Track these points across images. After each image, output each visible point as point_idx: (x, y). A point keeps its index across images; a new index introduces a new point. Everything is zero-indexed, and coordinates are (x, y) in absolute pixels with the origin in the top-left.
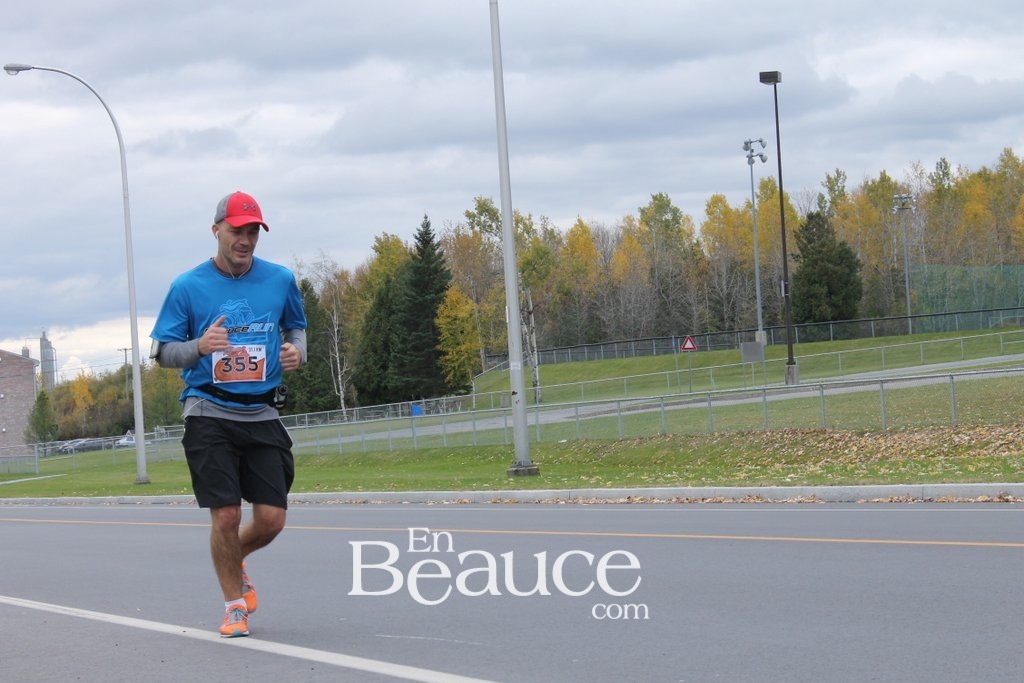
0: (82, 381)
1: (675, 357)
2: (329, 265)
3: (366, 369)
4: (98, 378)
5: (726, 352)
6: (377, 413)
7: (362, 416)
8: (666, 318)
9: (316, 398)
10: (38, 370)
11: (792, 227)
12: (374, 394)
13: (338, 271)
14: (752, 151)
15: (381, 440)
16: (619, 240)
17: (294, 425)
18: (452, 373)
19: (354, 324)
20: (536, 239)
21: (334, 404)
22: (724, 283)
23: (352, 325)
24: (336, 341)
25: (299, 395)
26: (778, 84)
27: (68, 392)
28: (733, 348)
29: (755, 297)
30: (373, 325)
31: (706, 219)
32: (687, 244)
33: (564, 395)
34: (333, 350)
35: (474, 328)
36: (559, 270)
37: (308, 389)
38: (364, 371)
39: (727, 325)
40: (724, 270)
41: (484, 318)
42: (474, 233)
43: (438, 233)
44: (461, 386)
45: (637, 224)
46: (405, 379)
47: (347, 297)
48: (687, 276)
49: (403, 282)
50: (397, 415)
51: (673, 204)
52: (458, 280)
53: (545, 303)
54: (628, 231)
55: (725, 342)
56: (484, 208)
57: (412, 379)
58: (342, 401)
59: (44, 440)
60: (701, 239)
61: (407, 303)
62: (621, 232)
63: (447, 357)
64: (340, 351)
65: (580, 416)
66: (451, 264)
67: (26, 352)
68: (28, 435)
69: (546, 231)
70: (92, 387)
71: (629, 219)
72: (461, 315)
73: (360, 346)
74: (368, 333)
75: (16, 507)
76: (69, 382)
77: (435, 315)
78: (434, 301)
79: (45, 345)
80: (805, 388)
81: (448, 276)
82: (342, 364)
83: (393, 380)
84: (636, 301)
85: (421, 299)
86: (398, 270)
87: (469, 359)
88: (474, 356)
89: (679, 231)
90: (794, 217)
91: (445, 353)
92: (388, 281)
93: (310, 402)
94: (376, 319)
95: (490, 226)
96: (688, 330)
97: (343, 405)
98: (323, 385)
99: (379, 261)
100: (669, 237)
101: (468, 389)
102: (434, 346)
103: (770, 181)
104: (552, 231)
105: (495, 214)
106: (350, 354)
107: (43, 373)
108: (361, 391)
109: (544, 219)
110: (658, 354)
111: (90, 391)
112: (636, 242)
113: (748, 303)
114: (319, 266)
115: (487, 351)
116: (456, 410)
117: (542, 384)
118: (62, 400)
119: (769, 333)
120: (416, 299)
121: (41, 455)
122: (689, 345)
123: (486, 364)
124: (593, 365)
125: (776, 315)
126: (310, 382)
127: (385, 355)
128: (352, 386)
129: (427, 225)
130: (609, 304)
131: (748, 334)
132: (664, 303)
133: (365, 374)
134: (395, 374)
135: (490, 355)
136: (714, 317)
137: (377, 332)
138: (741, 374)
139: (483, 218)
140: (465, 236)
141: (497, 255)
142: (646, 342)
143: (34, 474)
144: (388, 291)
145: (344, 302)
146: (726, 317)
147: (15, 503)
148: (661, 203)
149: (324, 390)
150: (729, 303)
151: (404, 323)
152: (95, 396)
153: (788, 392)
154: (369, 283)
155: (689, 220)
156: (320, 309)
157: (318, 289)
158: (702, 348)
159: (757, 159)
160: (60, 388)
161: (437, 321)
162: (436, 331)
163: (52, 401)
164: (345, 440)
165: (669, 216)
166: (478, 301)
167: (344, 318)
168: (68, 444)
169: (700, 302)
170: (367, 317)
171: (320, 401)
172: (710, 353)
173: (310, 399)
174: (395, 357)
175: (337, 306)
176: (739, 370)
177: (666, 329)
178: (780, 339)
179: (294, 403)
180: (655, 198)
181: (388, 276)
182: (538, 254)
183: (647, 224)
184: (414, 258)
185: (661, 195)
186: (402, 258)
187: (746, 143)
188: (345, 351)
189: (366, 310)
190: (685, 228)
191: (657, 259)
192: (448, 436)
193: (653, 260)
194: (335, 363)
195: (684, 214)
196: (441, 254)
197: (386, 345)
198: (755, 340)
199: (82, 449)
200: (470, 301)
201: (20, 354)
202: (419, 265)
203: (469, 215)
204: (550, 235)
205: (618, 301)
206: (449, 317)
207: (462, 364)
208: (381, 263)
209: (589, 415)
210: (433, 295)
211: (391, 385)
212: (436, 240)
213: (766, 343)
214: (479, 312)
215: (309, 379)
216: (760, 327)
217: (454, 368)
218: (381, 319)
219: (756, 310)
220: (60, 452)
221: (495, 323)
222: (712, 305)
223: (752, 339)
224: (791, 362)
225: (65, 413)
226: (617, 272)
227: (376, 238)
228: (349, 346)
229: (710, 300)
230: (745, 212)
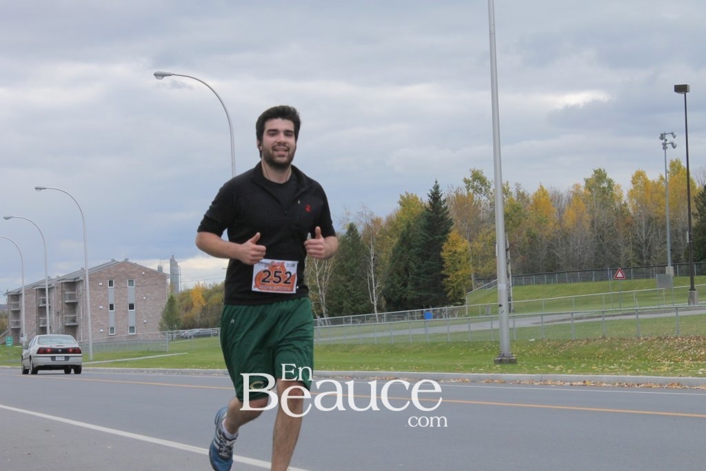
0: (197, 289)
1: (609, 283)
2: (368, 213)
3: (393, 286)
4: (209, 288)
5: (645, 280)
6: (399, 317)
7: (389, 318)
8: (602, 256)
9: (357, 305)
10: (169, 281)
11: (694, 194)
12: (397, 303)
13: (374, 218)
14: (666, 140)
15: (403, 336)
16: (570, 201)
17: (342, 323)
18: (452, 290)
19: (385, 254)
20: (512, 199)
21: (370, 310)
22: (644, 232)
23: (383, 256)
24: (372, 266)
25: (345, 303)
26: (687, 94)
27: (188, 297)
28: (649, 278)
29: (665, 243)
30: (397, 256)
31: (631, 187)
32: (617, 204)
33: (530, 307)
34: (370, 272)
35: (468, 259)
36: (527, 221)
37: (352, 299)
38: (390, 288)
39: (645, 261)
40: (644, 223)
41: (475, 252)
42: (469, 193)
43: (444, 194)
44: (458, 299)
45: (582, 190)
46: (419, 294)
47: (381, 236)
48: (618, 227)
49: (419, 227)
50: (413, 318)
51: (609, 176)
52: (457, 226)
53: (517, 243)
54: (576, 194)
55: (643, 274)
56: (477, 176)
57: (424, 294)
58: (375, 308)
59: (172, 329)
60: (628, 201)
61: (422, 241)
62: (571, 195)
63: (449, 279)
64: (375, 273)
65: (545, 323)
66: (452, 215)
67: (160, 268)
68: (161, 325)
69: (519, 193)
70: (204, 294)
71: (577, 186)
72: (459, 250)
73: (388, 270)
74: (394, 261)
75: (154, 374)
76: (189, 290)
77: (441, 250)
78: (440, 240)
79: (173, 264)
80: (700, 308)
81: (451, 223)
82: (376, 282)
83: (411, 293)
84: (581, 243)
85: (431, 239)
86: (415, 218)
87: (464, 281)
88: (468, 279)
89: (612, 195)
90: (695, 187)
91: (447, 277)
92: (409, 226)
93: (353, 308)
94: (400, 252)
95: (481, 189)
96: (617, 264)
97: (376, 311)
98: (362, 296)
99: (403, 211)
100: (605, 199)
101: (463, 302)
102: (440, 271)
103: (677, 161)
104: (523, 193)
105: (484, 181)
106: (381, 275)
107: (172, 283)
108: (389, 301)
109: (518, 185)
110: (596, 281)
111: (203, 296)
112: (581, 203)
113: (660, 246)
114: (361, 214)
115: (476, 275)
116: (454, 316)
117: (515, 299)
118: (184, 302)
119: (675, 269)
120: (428, 239)
121: (170, 339)
122: (620, 275)
123: (475, 284)
124: (551, 287)
125: (680, 255)
126: (353, 294)
127: (406, 277)
128: (383, 298)
129: (437, 187)
130: (562, 245)
131: (660, 268)
132: (601, 245)
133: (392, 289)
134: (412, 290)
135: (478, 279)
136: (636, 256)
137: (400, 261)
138: (654, 296)
139: (475, 183)
140: (462, 196)
141: (483, 209)
142: (587, 272)
143: (165, 352)
144: (409, 232)
145: (378, 239)
146: (644, 256)
147: (154, 372)
148: (600, 176)
149: (363, 300)
150: (646, 246)
151: (419, 255)
152: (206, 300)
153: (690, 310)
154: (395, 226)
155: (619, 187)
156: (361, 244)
157: (360, 229)
158: (627, 277)
159: (669, 146)
160: (183, 294)
161: (442, 254)
162: (441, 261)
163: (178, 303)
164: (379, 335)
165: (605, 185)
166: (470, 241)
167: (378, 251)
168: (188, 332)
169: (626, 245)
170: (393, 251)
171: (360, 307)
172: (634, 281)
173: (353, 305)
174: (413, 278)
175: (373, 241)
176: (654, 294)
177: (601, 264)
178: (682, 271)
179: (342, 308)
180: (596, 172)
181: (409, 222)
182: (514, 209)
183: (590, 190)
184: (427, 210)
185: (600, 170)
186: (419, 210)
187: (662, 135)
188: (378, 273)
189: (393, 245)
190: (616, 193)
191: (596, 215)
192: (451, 334)
193: (594, 216)
194: (371, 281)
195: (616, 184)
196: (446, 208)
197: (406, 270)
198: (665, 272)
199: (197, 336)
200: (466, 241)
201: (156, 269)
202: (431, 215)
203: (466, 181)
204: (521, 196)
205: (568, 243)
206: (450, 251)
207: (459, 284)
208: (404, 213)
209: (548, 322)
210: (440, 236)
211: (409, 297)
212: (442, 198)
213: (673, 275)
214: (471, 248)
215: (353, 292)
216: (669, 264)
217: (453, 287)
218: (403, 252)
219: (666, 252)
220: (182, 338)
221: (482, 256)
222: (635, 247)
223: (663, 272)
224: (692, 289)
225: (186, 311)
226: (568, 223)
227: (401, 196)
228: (381, 270)
229: (633, 244)
230: (659, 183)
